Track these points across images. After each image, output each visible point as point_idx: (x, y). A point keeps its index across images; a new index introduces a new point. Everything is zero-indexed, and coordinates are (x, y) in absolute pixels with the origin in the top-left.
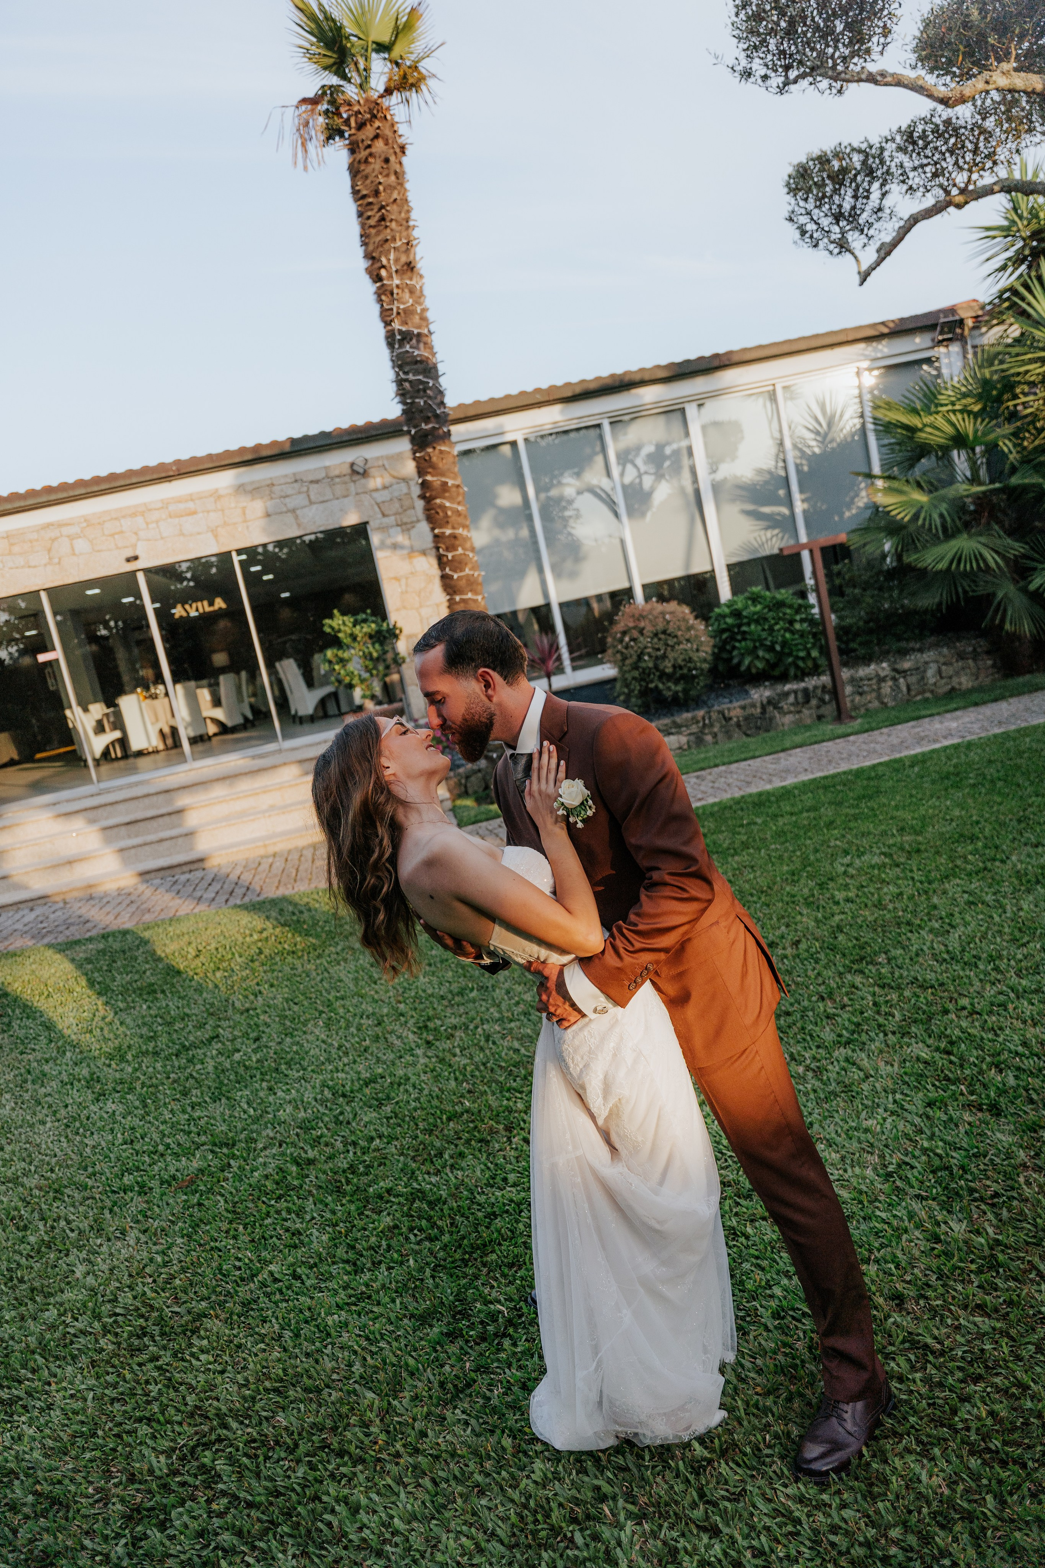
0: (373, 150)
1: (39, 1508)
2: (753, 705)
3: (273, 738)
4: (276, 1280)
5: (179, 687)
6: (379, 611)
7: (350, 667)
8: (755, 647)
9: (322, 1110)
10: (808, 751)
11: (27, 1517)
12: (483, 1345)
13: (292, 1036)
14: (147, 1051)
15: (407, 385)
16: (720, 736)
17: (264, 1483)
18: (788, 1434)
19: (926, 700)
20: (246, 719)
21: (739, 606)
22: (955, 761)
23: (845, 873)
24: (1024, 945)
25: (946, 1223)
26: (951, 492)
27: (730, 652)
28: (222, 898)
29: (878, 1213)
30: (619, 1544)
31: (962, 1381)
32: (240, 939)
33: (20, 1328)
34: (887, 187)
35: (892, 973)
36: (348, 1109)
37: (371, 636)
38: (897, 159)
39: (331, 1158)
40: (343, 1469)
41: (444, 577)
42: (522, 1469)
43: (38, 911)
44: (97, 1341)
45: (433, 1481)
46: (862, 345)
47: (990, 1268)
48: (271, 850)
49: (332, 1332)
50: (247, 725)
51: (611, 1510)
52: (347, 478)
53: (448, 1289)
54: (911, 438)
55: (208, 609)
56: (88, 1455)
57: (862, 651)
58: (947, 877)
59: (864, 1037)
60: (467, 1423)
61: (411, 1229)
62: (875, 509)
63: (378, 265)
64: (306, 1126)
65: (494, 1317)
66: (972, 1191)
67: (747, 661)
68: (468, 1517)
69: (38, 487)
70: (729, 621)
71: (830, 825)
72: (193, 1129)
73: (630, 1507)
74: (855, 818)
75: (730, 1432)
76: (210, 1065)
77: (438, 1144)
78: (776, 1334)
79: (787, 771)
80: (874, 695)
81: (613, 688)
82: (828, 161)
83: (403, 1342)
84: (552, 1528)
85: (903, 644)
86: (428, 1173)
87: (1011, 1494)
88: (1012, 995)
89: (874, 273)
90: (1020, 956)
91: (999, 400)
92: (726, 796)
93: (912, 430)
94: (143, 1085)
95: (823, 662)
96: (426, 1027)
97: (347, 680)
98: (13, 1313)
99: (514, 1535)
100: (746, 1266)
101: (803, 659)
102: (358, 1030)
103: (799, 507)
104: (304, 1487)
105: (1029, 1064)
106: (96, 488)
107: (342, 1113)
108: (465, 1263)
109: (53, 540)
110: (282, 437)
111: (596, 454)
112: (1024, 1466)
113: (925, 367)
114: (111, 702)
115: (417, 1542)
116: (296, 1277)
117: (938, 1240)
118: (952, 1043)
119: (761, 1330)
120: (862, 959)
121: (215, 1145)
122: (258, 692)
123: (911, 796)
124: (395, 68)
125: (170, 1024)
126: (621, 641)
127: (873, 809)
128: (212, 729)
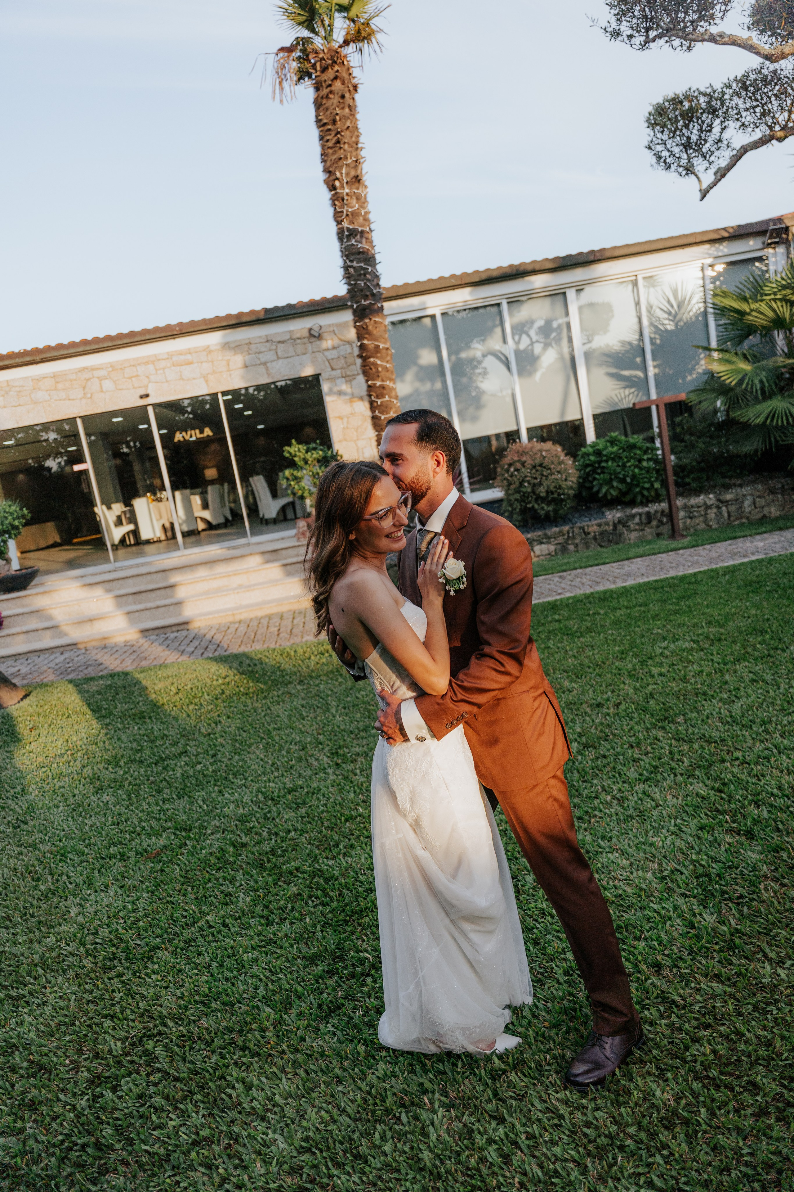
0: (333, 88)
1: (30, 1071)
2: (607, 524)
3: (244, 535)
4: (211, 927)
5: (178, 494)
6: (326, 441)
7: (303, 484)
8: (611, 480)
9: (255, 809)
10: (647, 560)
11: (22, 1077)
12: (353, 981)
13: (239, 754)
14: (135, 760)
15: (351, 270)
16: (580, 546)
17: (187, 1065)
18: (563, 1056)
19: (742, 524)
20: (227, 519)
21: (601, 447)
22: (758, 572)
23: (661, 654)
24: (790, 714)
25: (701, 915)
26: (770, 363)
27: (592, 482)
28: (199, 652)
29: (651, 905)
30: (433, 1123)
31: (695, 1028)
32: (209, 682)
33: (29, 948)
34: (726, 123)
35: (687, 730)
36: (274, 809)
37: (318, 461)
38: (734, 101)
39: (258, 843)
40: (244, 1060)
41: (374, 418)
42: (370, 1068)
43: (67, 655)
44: (81, 960)
45: (306, 1071)
46: (707, 246)
47: (729, 949)
48: (238, 618)
49: (246, 964)
50: (226, 524)
51: (430, 1100)
52: (306, 340)
53: (331, 939)
54: (741, 320)
55: (199, 436)
56: (68, 1038)
57: (693, 485)
58: (738, 660)
59: (659, 777)
60: (334, 1034)
61: (310, 897)
62: (712, 375)
63: (333, 177)
64: (243, 820)
65: (362, 962)
66: (723, 893)
67: (604, 490)
68: (328, 1098)
69: (77, 340)
70: (592, 458)
71: (655, 617)
72: (162, 817)
73: (443, 1099)
74: (675, 612)
75: (522, 1053)
76: (179, 772)
77: (336, 837)
78: (565, 987)
79: (628, 575)
80: (702, 519)
81: (501, 506)
82: (681, 102)
83: (295, 975)
84: (386, 1110)
85: (727, 481)
86: (327, 858)
87: (720, 1108)
88: (775, 751)
89: (712, 191)
90: (785, 722)
92: (579, 592)
93: (741, 313)
94: (130, 783)
95: (663, 492)
96: (337, 753)
97: (300, 493)
98: (25, 938)
99: (359, 1112)
100: (549, 937)
101: (648, 489)
102: (288, 752)
103: (652, 371)
104: (215, 1070)
105: (780, 802)
106: (119, 342)
107: (269, 812)
108: (346, 922)
109: (87, 380)
110: (258, 307)
111: (495, 326)
112: (732, 1090)
113: (757, 264)
114: (128, 503)
115: (290, 1112)
116: (225, 925)
117: (693, 927)
118: (724, 784)
119: (554, 983)
120: (666, 718)
121: (177, 829)
122: (236, 501)
123: (720, 597)
124: (352, 25)
125: (153, 741)
126: (508, 471)
127: (689, 607)
128: (201, 526)
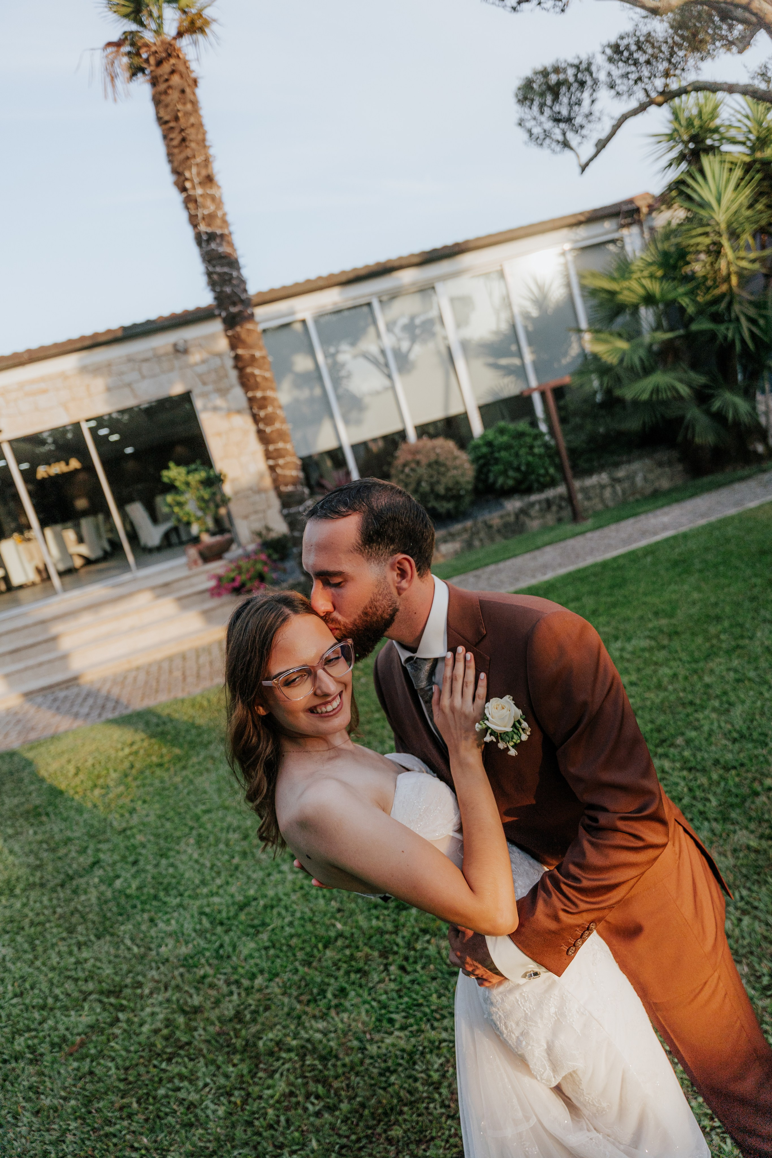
0: (171, 83)
2: (509, 515)
3: (127, 568)
5: (48, 532)
6: (207, 462)
7: (187, 508)
8: (506, 469)
9: (202, 943)
10: (557, 548)
13: (167, 857)
14: (34, 883)
15: (215, 277)
16: (485, 541)
19: (637, 501)
20: (105, 551)
21: (491, 437)
23: (622, 657)
27: (487, 474)
28: (95, 713)
32: (113, 754)
34: (596, 94)
36: (227, 940)
37: (202, 483)
38: (603, 69)
39: (216, 1003)
41: (259, 432)
46: (568, 230)
48: (134, 664)
50: (106, 557)
52: (171, 356)
54: (611, 300)
55: (65, 469)
57: (586, 466)
58: (708, 657)
62: (584, 355)
63: (183, 178)
64: (188, 964)
67: (500, 480)
70: (483, 450)
72: (80, 974)
74: (614, 605)
76: (93, 896)
77: (318, 978)
80: (598, 499)
82: (548, 75)
86: (314, 1017)
89: (592, 165)
91: (675, 267)
93: (612, 294)
94: (31, 923)
95: (559, 476)
97: (185, 519)
101: (542, 475)
102: (227, 845)
103: (528, 357)
107: (221, 946)
110: (114, 326)
111: (368, 325)
113: (612, 246)
120: (663, 741)
121: (102, 993)
122: (113, 529)
123: (653, 583)
124: (184, 17)
125: (53, 850)
126: (402, 471)
127: (625, 597)
128: (78, 562)
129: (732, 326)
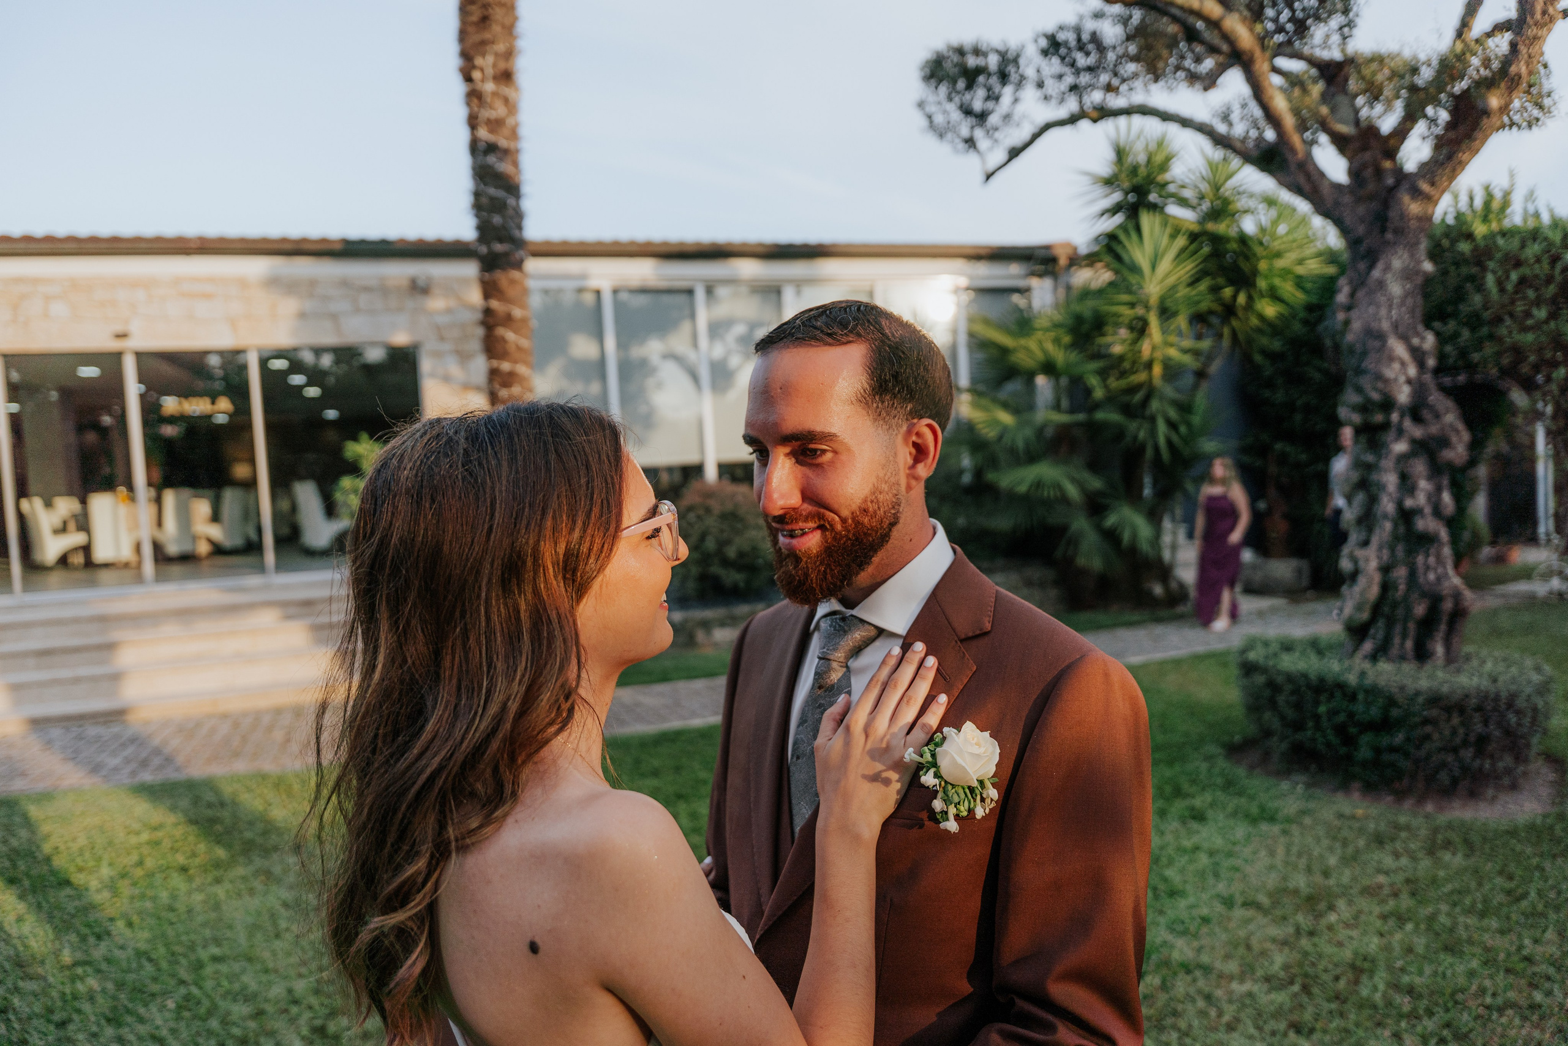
3: (261, 569)
5: (170, 497)
15: (484, 199)
20: (247, 542)
26: (1032, 418)
28: (126, 771)
32: (122, 838)
38: (1032, 62)
48: (222, 707)
52: (405, 292)
54: (1002, 359)
55: (209, 408)
63: (472, 65)
82: (964, 55)
89: (999, 173)
91: (1086, 336)
93: (1004, 351)
109: (23, 297)
111: (684, 318)
113: (1015, 295)
114: (81, 499)
128: (203, 548)
129: (1146, 425)
